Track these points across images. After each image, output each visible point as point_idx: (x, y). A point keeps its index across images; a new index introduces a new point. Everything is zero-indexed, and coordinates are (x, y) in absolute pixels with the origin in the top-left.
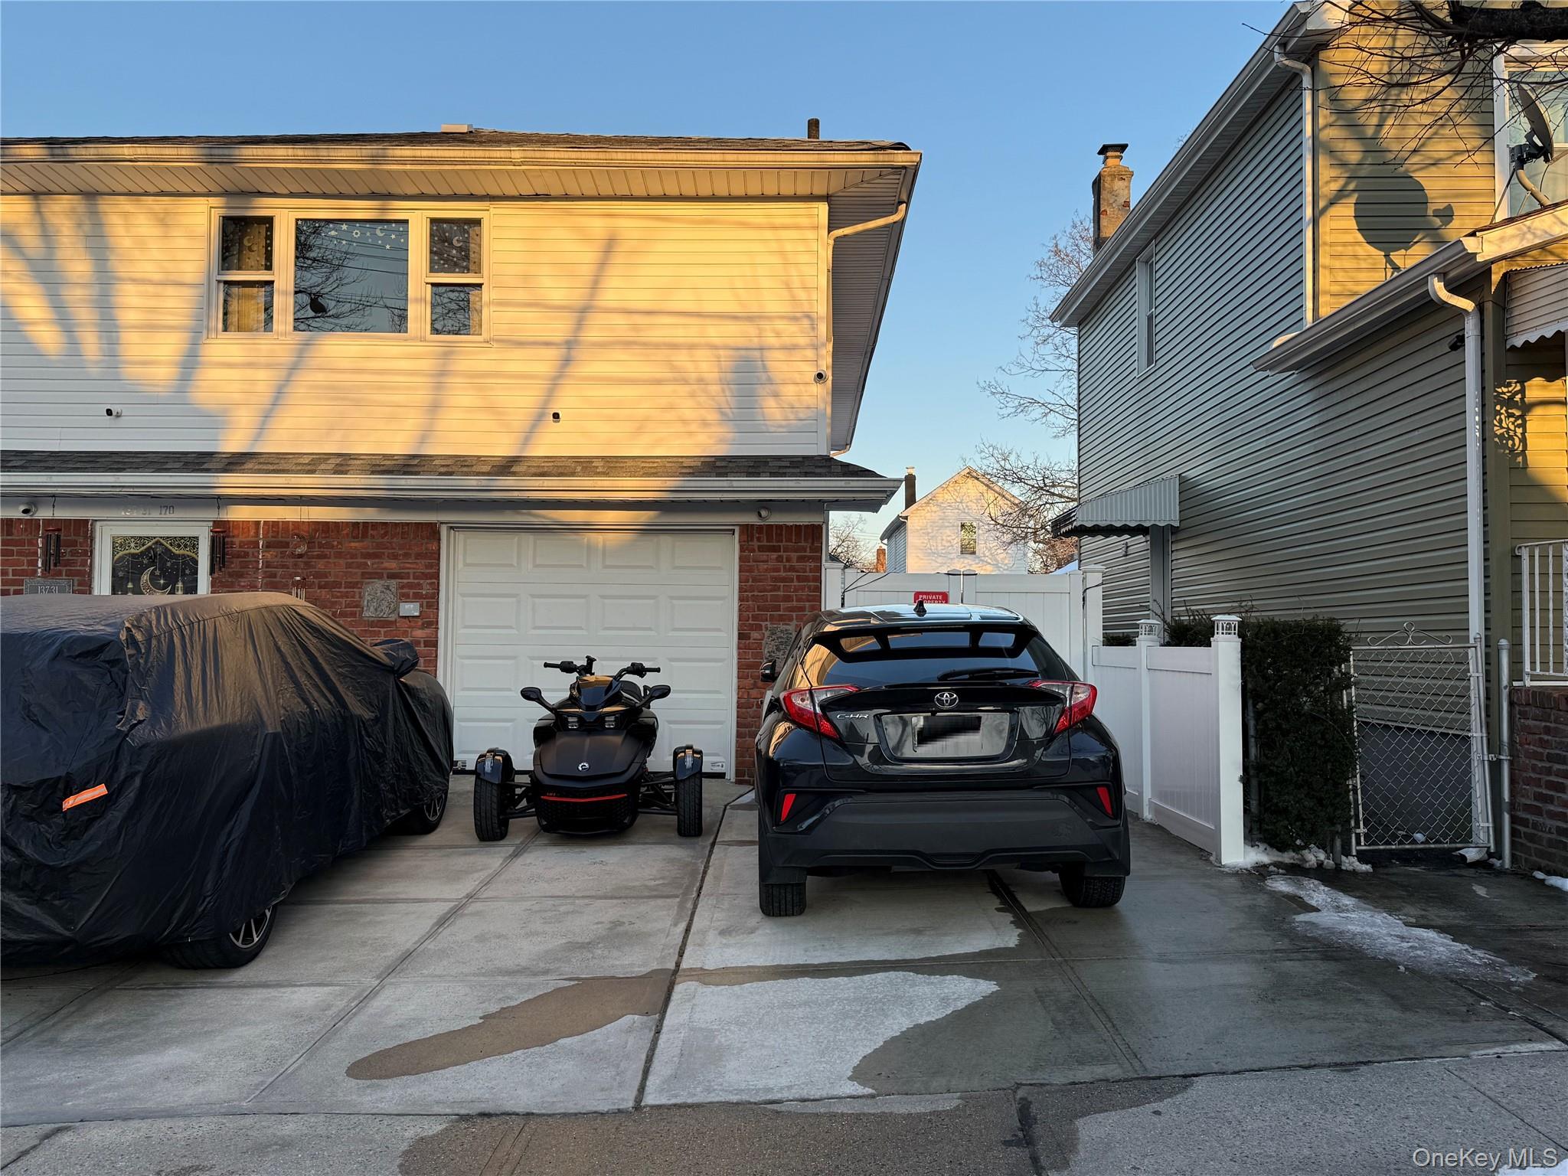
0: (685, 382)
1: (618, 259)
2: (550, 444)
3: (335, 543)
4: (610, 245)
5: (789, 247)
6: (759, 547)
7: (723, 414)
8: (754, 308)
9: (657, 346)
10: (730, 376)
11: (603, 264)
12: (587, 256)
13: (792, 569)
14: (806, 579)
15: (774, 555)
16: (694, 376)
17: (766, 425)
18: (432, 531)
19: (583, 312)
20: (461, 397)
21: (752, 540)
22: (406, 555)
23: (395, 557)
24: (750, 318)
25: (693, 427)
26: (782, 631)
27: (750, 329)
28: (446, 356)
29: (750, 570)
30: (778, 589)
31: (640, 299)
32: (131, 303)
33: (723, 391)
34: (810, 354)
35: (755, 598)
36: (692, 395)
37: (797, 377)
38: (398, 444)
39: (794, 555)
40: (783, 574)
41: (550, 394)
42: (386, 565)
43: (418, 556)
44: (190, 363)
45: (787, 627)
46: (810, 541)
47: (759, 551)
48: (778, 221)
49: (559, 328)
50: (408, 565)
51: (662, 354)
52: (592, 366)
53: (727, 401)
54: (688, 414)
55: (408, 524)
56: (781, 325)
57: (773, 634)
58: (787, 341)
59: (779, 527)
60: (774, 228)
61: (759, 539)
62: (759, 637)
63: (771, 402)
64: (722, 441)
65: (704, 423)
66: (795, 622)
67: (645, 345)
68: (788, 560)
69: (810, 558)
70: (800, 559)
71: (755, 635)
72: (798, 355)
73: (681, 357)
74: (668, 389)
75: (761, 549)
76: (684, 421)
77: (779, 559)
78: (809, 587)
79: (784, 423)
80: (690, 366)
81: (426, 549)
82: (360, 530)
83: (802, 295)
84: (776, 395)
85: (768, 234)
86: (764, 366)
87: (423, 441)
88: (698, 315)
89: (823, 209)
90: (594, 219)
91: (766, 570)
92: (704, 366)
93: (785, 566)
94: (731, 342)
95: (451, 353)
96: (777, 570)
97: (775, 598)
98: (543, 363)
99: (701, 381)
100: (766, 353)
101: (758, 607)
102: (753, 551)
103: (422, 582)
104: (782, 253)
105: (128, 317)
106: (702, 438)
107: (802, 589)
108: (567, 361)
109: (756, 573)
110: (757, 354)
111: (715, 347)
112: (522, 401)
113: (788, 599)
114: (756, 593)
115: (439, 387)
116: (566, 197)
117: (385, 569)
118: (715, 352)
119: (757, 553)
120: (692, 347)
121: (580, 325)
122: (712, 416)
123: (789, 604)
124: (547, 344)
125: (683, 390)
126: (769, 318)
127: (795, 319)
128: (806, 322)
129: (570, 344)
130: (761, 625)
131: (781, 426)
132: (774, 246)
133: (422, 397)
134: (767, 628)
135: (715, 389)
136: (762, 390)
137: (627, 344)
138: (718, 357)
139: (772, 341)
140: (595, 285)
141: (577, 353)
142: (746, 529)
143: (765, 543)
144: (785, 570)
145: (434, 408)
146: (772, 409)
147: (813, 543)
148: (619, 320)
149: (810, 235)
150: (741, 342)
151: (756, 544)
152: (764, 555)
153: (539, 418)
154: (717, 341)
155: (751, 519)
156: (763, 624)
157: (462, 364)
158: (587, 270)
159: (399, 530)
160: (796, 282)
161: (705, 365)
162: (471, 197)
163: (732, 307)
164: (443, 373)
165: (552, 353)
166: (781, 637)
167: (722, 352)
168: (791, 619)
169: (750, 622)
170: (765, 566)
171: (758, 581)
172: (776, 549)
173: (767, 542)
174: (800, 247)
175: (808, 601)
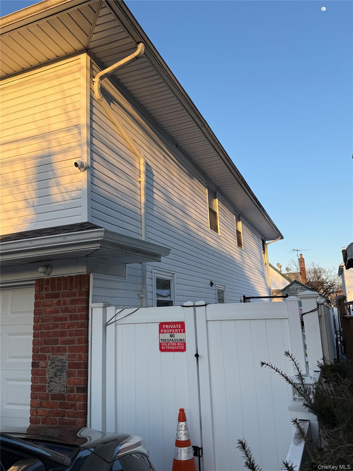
0: (8, 185)
5: (66, 87)
6: (46, 295)
7: (28, 203)
8: (46, 130)
13: (67, 310)
15: (55, 301)
16: (13, 181)
21: (42, 291)
24: (43, 136)
25: (11, 215)
26: (59, 361)
27: (44, 144)
35: (43, 335)
36: (11, 194)
39: (68, 299)
40: (61, 314)
45: (62, 357)
46: (79, 287)
47: (46, 298)
54: (9, 206)
57: (52, 363)
58: (65, 147)
59: (59, 279)
61: (46, 289)
62: (44, 366)
63: (55, 190)
65: (17, 211)
66: (68, 353)
68: (64, 303)
70: (73, 302)
71: (42, 363)
73: (7, 170)
75: (48, 296)
76: (7, 212)
77: (59, 303)
78: (77, 324)
80: (11, 175)
83: (73, 114)
84: (58, 185)
85: (55, 82)
89: (84, 58)
91: (50, 312)
92: (18, 174)
93: (62, 308)
96: (57, 312)
97: (55, 334)
99: (16, 184)
100: (52, 157)
101: (45, 341)
102: (42, 298)
104: (63, 91)
107: (72, 325)
109: (44, 315)
110: (48, 159)
113: (63, 334)
114: (43, 331)
118: (24, 163)
119: (45, 300)
120: (12, 163)
122: (22, 205)
123: (64, 338)
125: (7, 191)
130: (45, 356)
131: (61, 206)
132: (58, 89)
134: (49, 358)
135: (23, 187)
136: (50, 183)
139: (56, 149)
142: (40, 284)
143: (50, 292)
144: (62, 311)
146: (56, 195)
147: (80, 289)
149: (77, 75)
150: (40, 153)
151: (44, 292)
152: (49, 301)
155: (40, 275)
156: (47, 354)
160: (70, 108)
163: (35, 132)
166: (58, 366)
168: (65, 351)
169: (40, 353)
170: (49, 310)
171: (46, 321)
172: (56, 296)
173: (52, 291)
174: (72, 84)
175: (77, 335)
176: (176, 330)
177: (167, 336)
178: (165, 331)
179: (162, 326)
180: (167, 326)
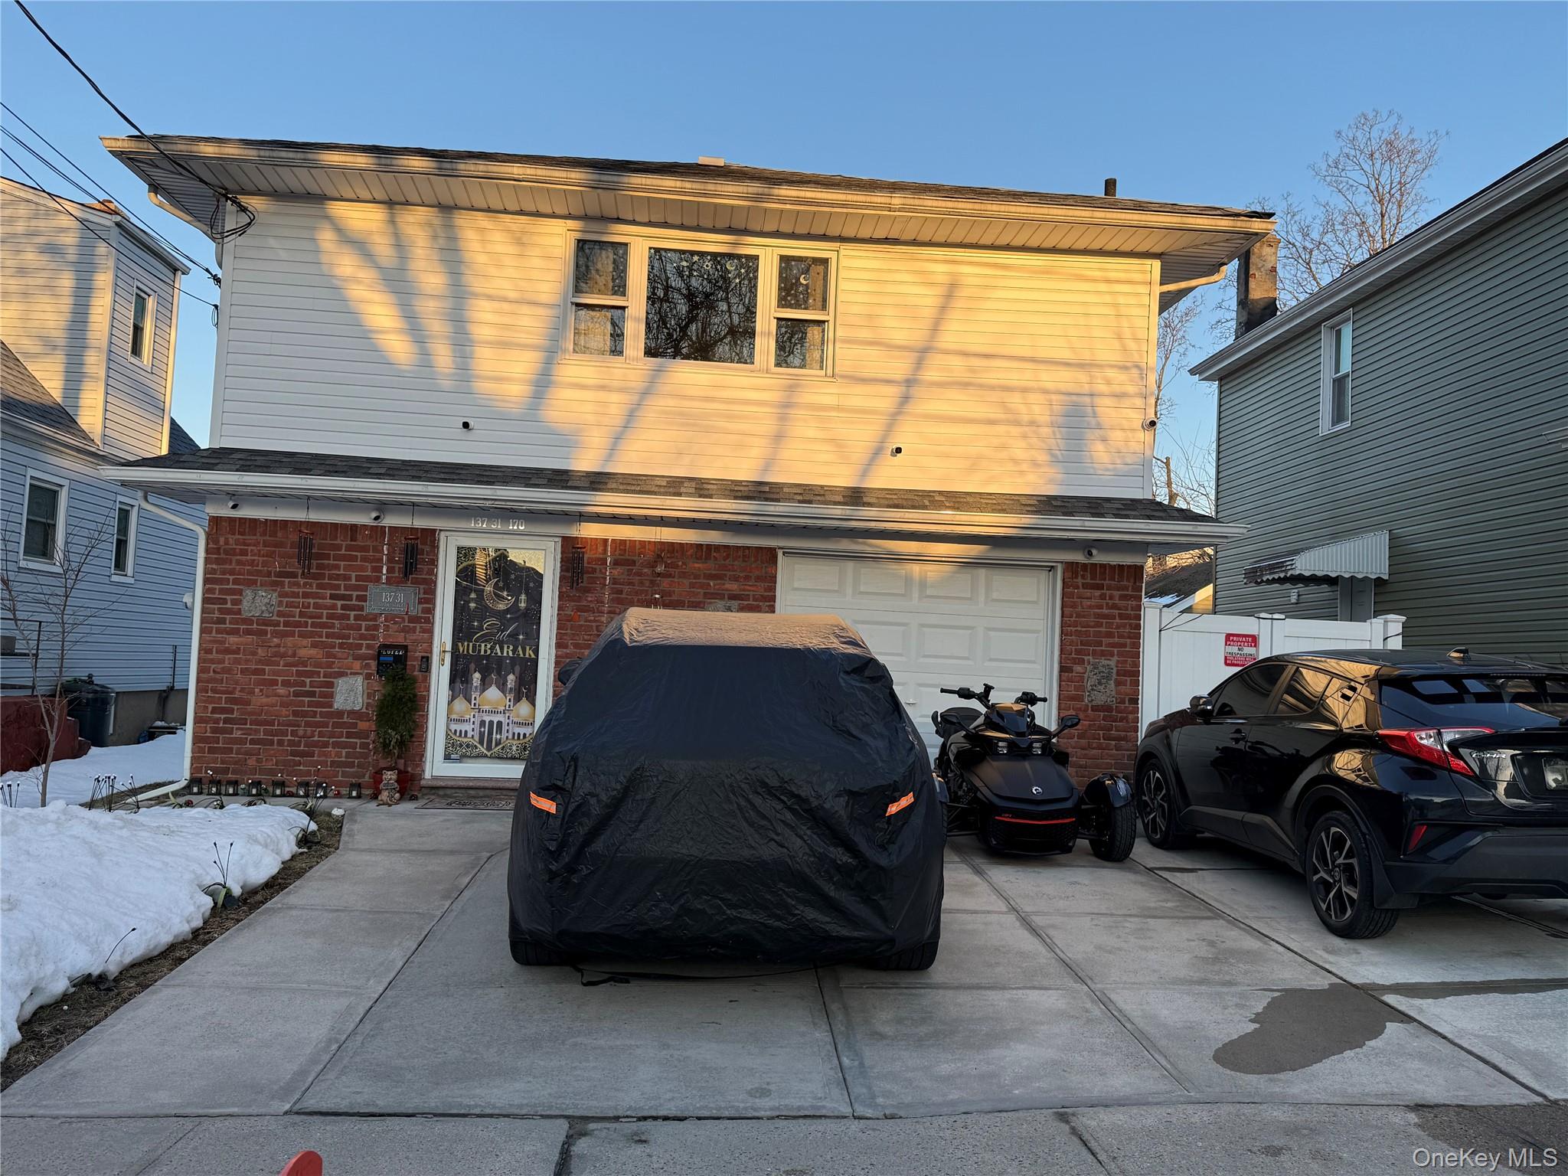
0: (1017, 423)
1: (959, 304)
2: (889, 476)
3: (680, 563)
4: (952, 290)
5: (1121, 300)
6: (1083, 584)
7: (1052, 455)
8: (1086, 356)
9: (992, 388)
10: (1060, 420)
11: (943, 309)
12: (927, 299)
13: (1114, 607)
14: (1128, 617)
15: (1097, 593)
16: (1026, 418)
17: (1093, 468)
18: (771, 555)
19: (923, 353)
20: (804, 428)
21: (1076, 577)
22: (747, 578)
23: (736, 579)
24: (1081, 366)
25: (1024, 467)
26: (1103, 666)
27: (1082, 376)
28: (791, 389)
29: (1074, 606)
30: (1101, 625)
31: (977, 343)
32: (485, 318)
33: (1054, 432)
34: (1139, 402)
35: (1078, 633)
36: (1025, 437)
37: (1125, 424)
38: (745, 471)
39: (1116, 593)
40: (1105, 611)
41: (889, 428)
42: (727, 586)
43: (758, 579)
44: (543, 383)
45: (1108, 662)
46: (1132, 580)
47: (1083, 588)
48: (1113, 275)
49: (899, 367)
50: (749, 588)
51: (995, 396)
52: (930, 404)
53: (1057, 443)
54: (1019, 454)
55: (748, 548)
56: (1112, 374)
57: (1095, 668)
58: (1117, 389)
59: (1103, 566)
60: (1108, 281)
61: (1083, 577)
62: (1082, 671)
63: (1099, 447)
64: (1051, 481)
65: (1034, 463)
66: (1116, 658)
67: (981, 386)
68: (1111, 598)
69: (1131, 596)
70: (1123, 597)
71: (1078, 668)
72: (1127, 402)
73: (1015, 399)
74: (1001, 429)
75: (1085, 586)
76: (1015, 461)
77: (1103, 597)
78: (1130, 625)
79: (1110, 466)
80: (1023, 409)
81: (766, 573)
82: (703, 551)
83: (1132, 345)
84: (1104, 440)
85: (1103, 287)
86: (1094, 413)
87: (766, 469)
88: (1033, 360)
89: (1157, 264)
90: (938, 264)
91: (1090, 607)
92: (1036, 409)
93: (1107, 604)
94: (1063, 387)
95: (797, 386)
96: (1100, 607)
97: (1098, 634)
98: (884, 399)
99: (1032, 423)
100: (1098, 401)
101: (1081, 641)
102: (1077, 587)
103: (761, 604)
104: (1115, 305)
105: (481, 332)
106: (1031, 478)
107: (1124, 626)
108: (906, 399)
109: (1079, 609)
110: (1087, 400)
111: (1045, 391)
112: (862, 436)
113: (1110, 635)
114: (1079, 629)
115: (783, 418)
116: (915, 243)
117: (727, 590)
118: (1048, 396)
119: (1081, 590)
120: (1025, 390)
121: (919, 364)
122: (1042, 457)
123: (1111, 640)
124: (888, 382)
125: (1015, 431)
126: (1101, 366)
127: (1126, 368)
128: (1135, 371)
129: (909, 383)
130: (1084, 660)
131: (1107, 470)
133: (767, 426)
134: (1089, 663)
135: (1045, 431)
136: (1090, 434)
137: (965, 385)
138: (1051, 401)
139: (1102, 388)
140: (935, 329)
141: (915, 391)
142: (1071, 568)
143: (1089, 581)
144: (1108, 607)
145: (779, 438)
146: (1100, 453)
147: (1135, 583)
148: (956, 362)
149: (1144, 289)
150: (1071, 388)
151: (1080, 581)
152: (1088, 592)
153: (877, 452)
154: (1049, 386)
155: (1079, 557)
156: (1086, 658)
157: (806, 397)
158: (928, 313)
159: (740, 553)
160: (1127, 333)
161: (1038, 409)
162: (824, 237)
163: (1066, 355)
164: (787, 405)
165: (893, 391)
166: (1103, 672)
167: (1054, 397)
168: (1113, 656)
169: (1074, 656)
170: (1089, 603)
171: (1084, 617)
172: (1100, 587)
173: (1091, 579)
174: (1132, 300)
175: (1129, 638)
176: (1246, 644)
177: (1235, 650)
178: (1232, 643)
179: (1229, 638)
180: (1235, 639)
